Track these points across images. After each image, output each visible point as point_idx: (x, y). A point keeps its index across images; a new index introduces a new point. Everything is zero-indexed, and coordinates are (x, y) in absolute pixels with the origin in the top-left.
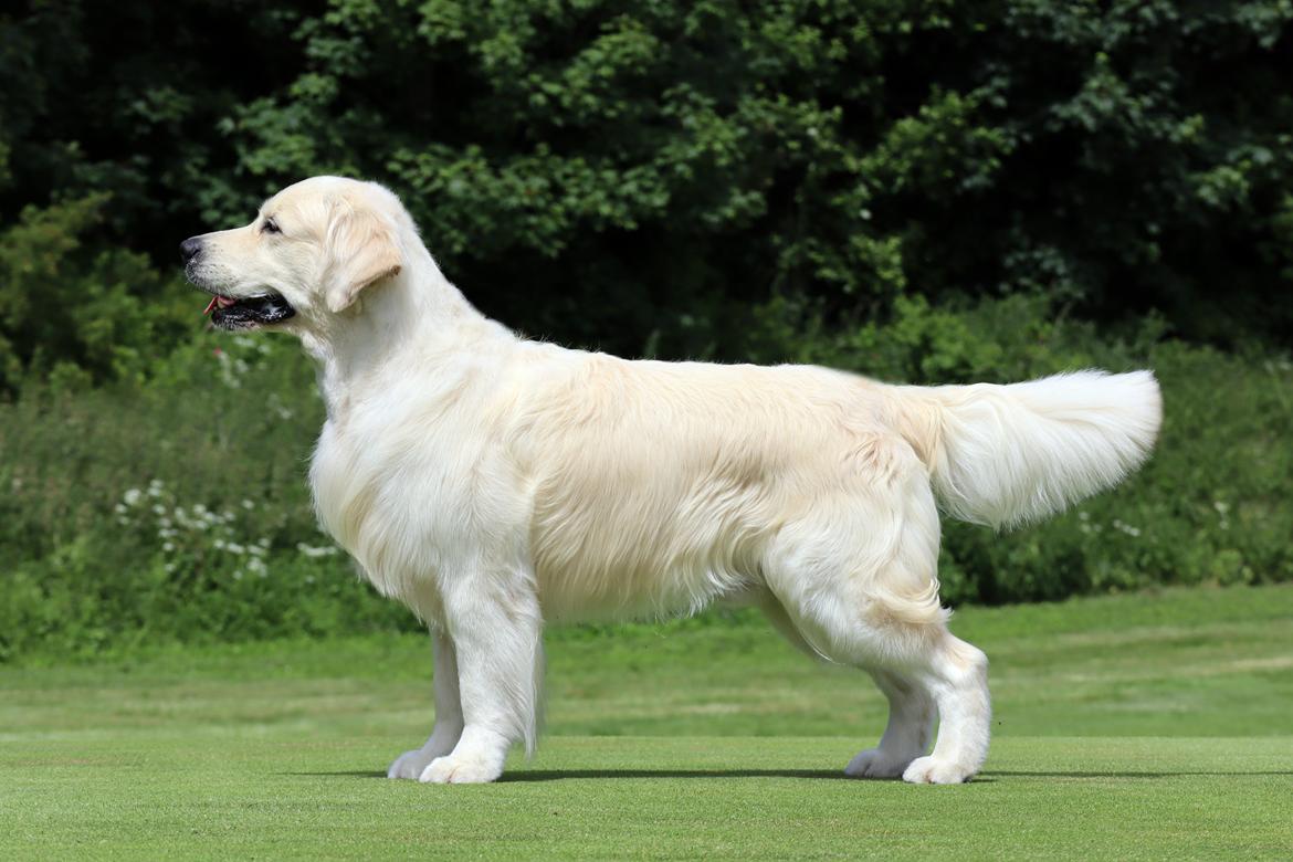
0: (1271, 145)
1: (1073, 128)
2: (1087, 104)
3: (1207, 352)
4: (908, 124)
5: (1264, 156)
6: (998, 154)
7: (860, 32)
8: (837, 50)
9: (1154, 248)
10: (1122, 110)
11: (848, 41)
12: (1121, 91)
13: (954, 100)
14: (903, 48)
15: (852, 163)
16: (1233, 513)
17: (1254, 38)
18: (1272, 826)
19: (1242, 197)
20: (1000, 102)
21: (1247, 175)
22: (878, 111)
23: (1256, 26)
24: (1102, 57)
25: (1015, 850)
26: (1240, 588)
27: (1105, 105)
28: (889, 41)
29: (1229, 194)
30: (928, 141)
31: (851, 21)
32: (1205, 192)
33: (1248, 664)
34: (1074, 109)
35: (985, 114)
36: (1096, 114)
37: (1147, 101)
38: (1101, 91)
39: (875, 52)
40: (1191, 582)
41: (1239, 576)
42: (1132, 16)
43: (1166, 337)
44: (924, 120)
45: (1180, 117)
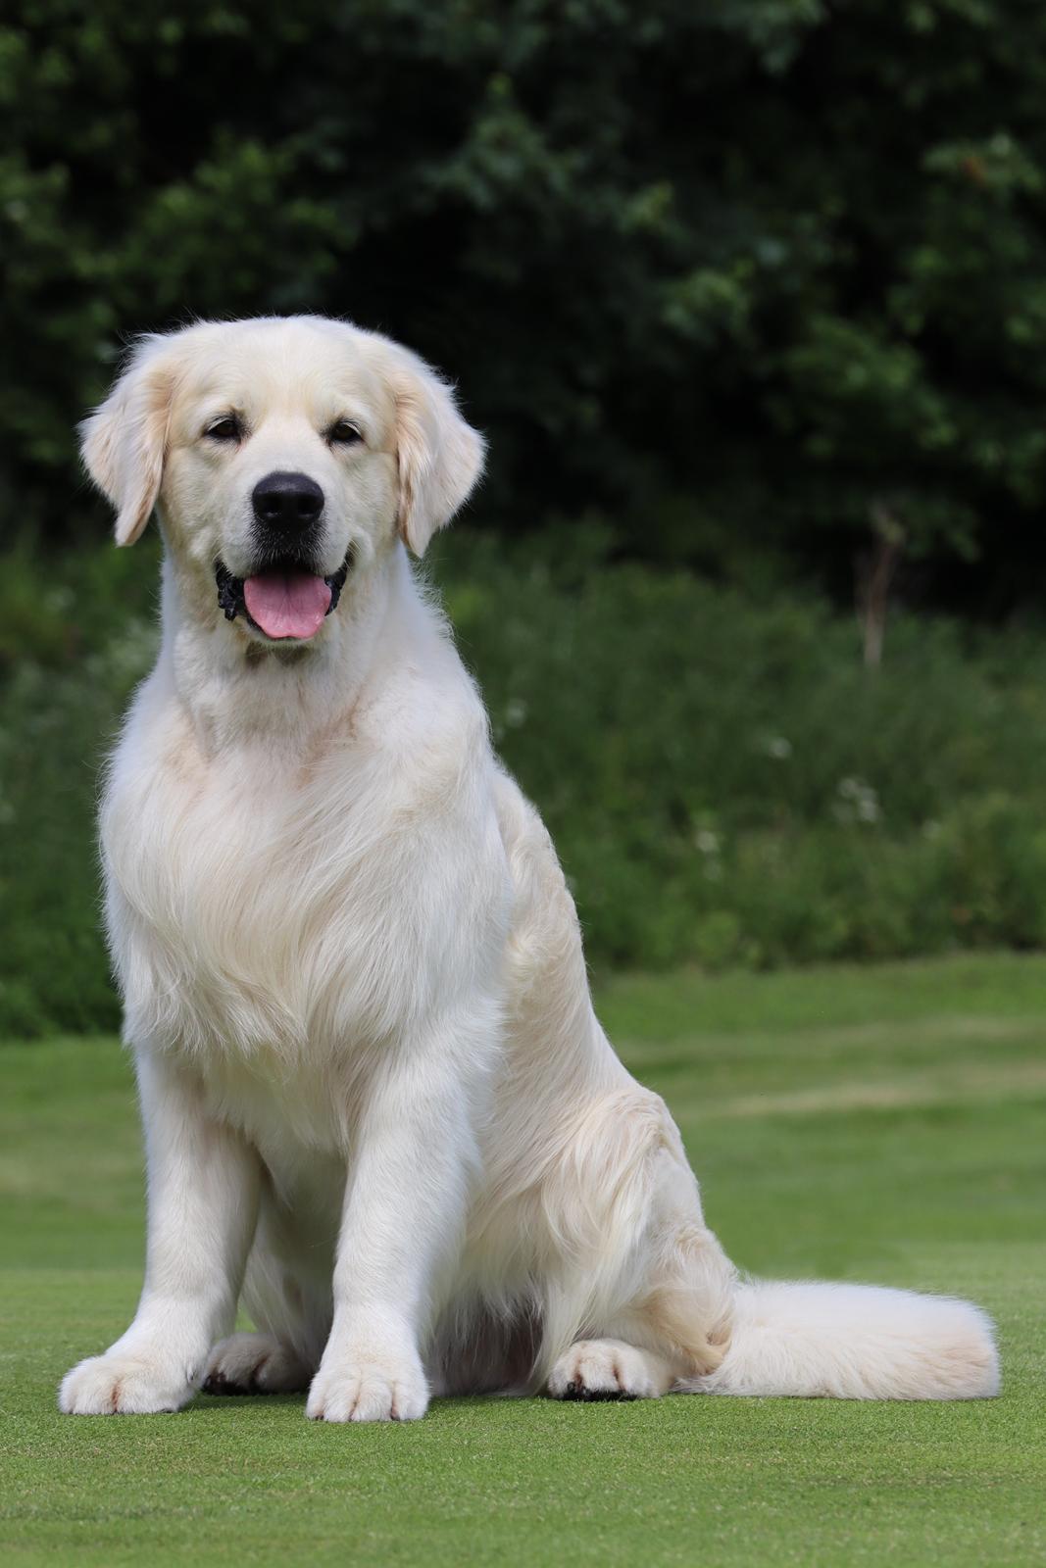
0: (784, 234)
1: (455, 210)
2: (478, 168)
3: (683, 585)
4: (177, 199)
5: (772, 252)
6: (331, 247)
7: (92, 39)
8: (54, 69)
9: (589, 412)
10: (536, 177)
11: (72, 54)
12: (532, 142)
13: (253, 156)
14: (167, 65)
15: (86, 264)
16: (727, 853)
17: (753, 57)
18: (882, 1440)
19: (738, 322)
20: (331, 160)
21: (746, 284)
22: (127, 174)
23: (758, 35)
24: (500, 86)
25: (468, 1494)
26: (739, 979)
27: (506, 167)
28: (139, 55)
29: (714, 316)
30: (212, 228)
31: (76, 20)
32: (676, 315)
33: (755, 1105)
34: (455, 174)
35: (306, 180)
36: (494, 183)
37: (577, 160)
38: (502, 144)
39: (117, 74)
40: (660, 966)
41: (735, 957)
42: (551, 15)
43: (617, 556)
44: (206, 191)
45: (632, 187)
